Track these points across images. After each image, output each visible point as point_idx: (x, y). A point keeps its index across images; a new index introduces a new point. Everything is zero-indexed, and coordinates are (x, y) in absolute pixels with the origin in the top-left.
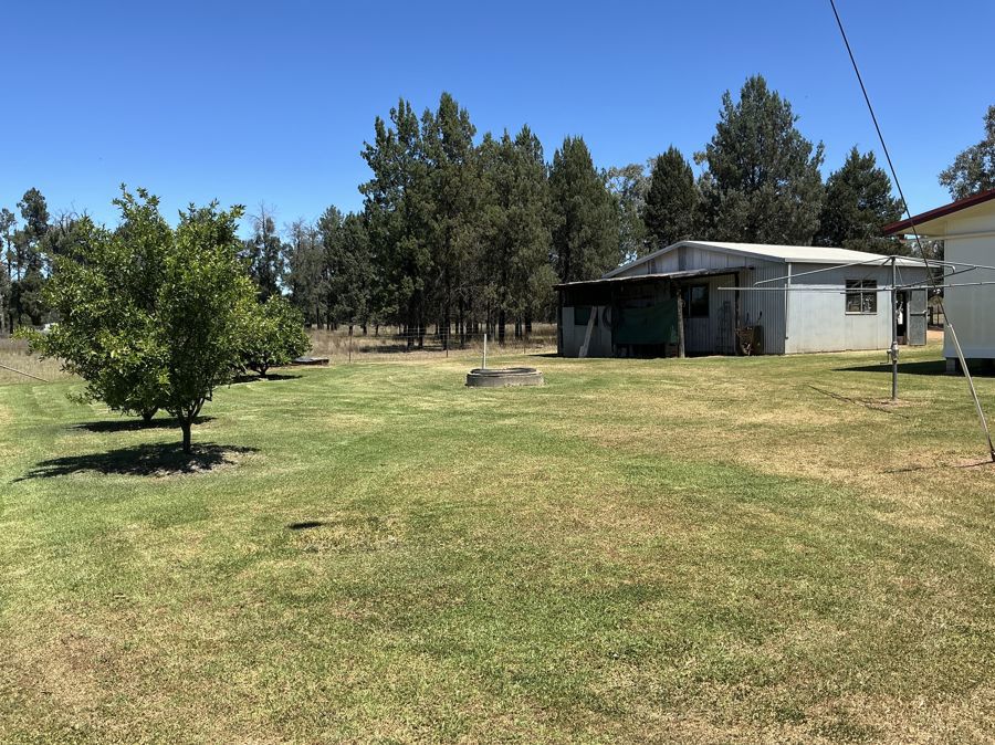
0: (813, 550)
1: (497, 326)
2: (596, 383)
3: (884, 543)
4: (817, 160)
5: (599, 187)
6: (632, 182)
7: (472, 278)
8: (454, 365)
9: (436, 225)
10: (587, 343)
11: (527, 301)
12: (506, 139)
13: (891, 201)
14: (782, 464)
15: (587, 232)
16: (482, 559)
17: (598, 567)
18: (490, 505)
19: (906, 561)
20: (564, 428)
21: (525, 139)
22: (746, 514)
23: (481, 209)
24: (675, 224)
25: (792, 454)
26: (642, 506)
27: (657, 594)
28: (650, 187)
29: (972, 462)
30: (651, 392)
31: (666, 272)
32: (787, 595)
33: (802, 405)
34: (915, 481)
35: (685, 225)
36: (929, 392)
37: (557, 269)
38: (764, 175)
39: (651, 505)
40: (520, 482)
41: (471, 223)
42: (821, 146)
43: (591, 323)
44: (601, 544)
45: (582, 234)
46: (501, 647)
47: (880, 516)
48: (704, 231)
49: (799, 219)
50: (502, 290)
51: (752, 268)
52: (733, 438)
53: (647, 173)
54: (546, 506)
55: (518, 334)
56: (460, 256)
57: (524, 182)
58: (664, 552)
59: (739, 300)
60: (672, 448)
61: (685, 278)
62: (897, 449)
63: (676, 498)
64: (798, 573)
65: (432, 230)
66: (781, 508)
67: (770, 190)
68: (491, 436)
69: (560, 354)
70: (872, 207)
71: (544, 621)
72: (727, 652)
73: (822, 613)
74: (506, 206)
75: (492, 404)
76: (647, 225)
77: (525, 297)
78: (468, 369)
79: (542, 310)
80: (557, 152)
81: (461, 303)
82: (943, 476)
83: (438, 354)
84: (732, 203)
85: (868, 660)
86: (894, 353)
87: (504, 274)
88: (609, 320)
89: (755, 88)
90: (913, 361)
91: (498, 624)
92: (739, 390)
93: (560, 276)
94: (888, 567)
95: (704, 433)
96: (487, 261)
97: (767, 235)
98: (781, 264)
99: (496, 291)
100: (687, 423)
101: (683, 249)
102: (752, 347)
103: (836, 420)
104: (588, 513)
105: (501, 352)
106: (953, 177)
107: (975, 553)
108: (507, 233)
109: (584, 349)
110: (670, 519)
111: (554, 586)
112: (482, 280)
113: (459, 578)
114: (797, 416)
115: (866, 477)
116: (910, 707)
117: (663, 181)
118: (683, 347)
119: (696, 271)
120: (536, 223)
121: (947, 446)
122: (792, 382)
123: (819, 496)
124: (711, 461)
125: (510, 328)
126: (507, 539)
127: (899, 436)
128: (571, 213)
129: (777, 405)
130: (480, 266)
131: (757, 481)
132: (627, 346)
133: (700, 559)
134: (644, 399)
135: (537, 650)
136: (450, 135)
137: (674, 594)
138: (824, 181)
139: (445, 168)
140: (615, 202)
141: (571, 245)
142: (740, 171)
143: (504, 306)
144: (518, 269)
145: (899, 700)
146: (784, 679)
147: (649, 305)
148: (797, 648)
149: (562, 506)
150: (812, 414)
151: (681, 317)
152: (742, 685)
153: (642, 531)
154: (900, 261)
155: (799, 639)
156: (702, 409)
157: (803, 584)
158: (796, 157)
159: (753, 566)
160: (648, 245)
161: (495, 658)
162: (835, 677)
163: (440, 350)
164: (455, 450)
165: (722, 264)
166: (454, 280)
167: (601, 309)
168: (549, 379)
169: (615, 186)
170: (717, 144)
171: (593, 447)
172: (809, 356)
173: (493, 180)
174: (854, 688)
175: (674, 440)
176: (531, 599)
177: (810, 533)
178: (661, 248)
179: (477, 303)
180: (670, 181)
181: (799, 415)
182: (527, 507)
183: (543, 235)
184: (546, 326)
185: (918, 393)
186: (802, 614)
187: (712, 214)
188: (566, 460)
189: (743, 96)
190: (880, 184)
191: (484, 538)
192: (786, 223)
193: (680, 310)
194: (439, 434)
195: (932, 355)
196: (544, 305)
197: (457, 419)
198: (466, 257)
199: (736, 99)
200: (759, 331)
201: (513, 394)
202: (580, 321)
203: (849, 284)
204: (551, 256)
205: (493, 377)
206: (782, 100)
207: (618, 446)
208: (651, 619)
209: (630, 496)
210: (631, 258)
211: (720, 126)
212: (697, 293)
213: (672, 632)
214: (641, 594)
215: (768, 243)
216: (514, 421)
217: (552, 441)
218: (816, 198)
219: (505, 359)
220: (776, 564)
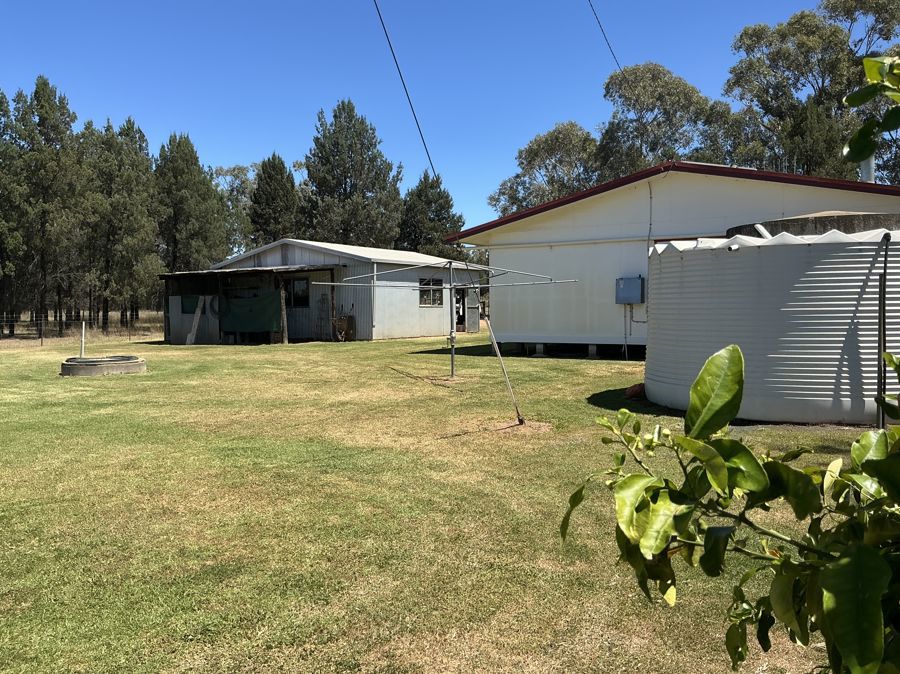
0: (380, 511)
1: (101, 314)
2: (201, 369)
3: (436, 499)
4: (397, 179)
5: (206, 183)
6: (238, 182)
7: (71, 264)
8: (49, 353)
9: (30, 209)
10: (194, 330)
11: (133, 289)
12: (108, 128)
13: (454, 216)
14: (360, 437)
15: (194, 224)
16: (57, 558)
17: (182, 552)
18: (74, 499)
19: (451, 512)
20: (163, 415)
21: (129, 131)
22: (327, 484)
23: (82, 195)
24: (279, 223)
25: (371, 427)
26: (234, 486)
27: (238, 571)
28: (255, 186)
29: (505, 425)
30: (254, 376)
31: (271, 266)
32: (354, 554)
33: (382, 384)
34: (463, 444)
35: (288, 225)
36: (479, 370)
37: (163, 258)
38: (354, 186)
39: (242, 485)
40: (109, 474)
41: (70, 209)
42: (400, 167)
43: (198, 312)
44: (188, 528)
45: (190, 227)
46: (68, 648)
47: (435, 475)
48: (304, 232)
49: (383, 226)
50: (105, 277)
51: (345, 266)
52: (323, 416)
53: (251, 176)
54: (134, 496)
55: (123, 322)
56: (58, 242)
57: (127, 171)
58: (249, 529)
59: (335, 294)
60: (268, 429)
61: (287, 272)
62: (452, 418)
63: (267, 476)
64: (366, 533)
65: (24, 213)
66: (359, 477)
67: (360, 200)
68: (82, 426)
69: (167, 341)
70: (439, 220)
71: (119, 614)
72: (297, 616)
73: (381, 567)
74: (109, 194)
75: (88, 394)
76: (253, 222)
77: (130, 285)
78: (63, 358)
79: (148, 298)
80: (163, 147)
81: (59, 290)
82: (484, 438)
83: (32, 342)
84: (328, 209)
85: (415, 604)
86: (452, 339)
87: (108, 262)
88: (217, 308)
89: (345, 110)
90: (470, 345)
91: (68, 624)
92: (332, 372)
93: (167, 266)
94: (438, 519)
95: (299, 413)
96: (88, 248)
97: (358, 238)
98: (368, 263)
99: (99, 278)
100: (284, 404)
101: (285, 247)
102: (346, 334)
103: (407, 396)
104: (178, 498)
105: (104, 340)
106: (498, 200)
107: (502, 500)
108: (110, 222)
109: (191, 337)
110: (258, 496)
111: (134, 577)
112: (83, 267)
113: (29, 582)
114: (378, 394)
115: (427, 443)
116: (445, 640)
117: (268, 184)
118: (286, 335)
119: (297, 267)
120: (141, 212)
121: (489, 414)
122: (376, 364)
123: (389, 462)
124: (302, 438)
125: (115, 315)
126: (88, 534)
127: (454, 407)
128: (178, 206)
129: (363, 385)
130: (81, 252)
131: (340, 453)
132: (234, 334)
133: (281, 531)
134: (247, 384)
135: (109, 645)
136: (47, 119)
137: (253, 568)
138: (403, 195)
139: (40, 151)
140: (221, 199)
141: (178, 236)
142: (334, 181)
143: (108, 292)
144: (123, 257)
145: (437, 636)
146: (344, 633)
147: (255, 296)
148: (358, 602)
149: (151, 494)
150: (389, 391)
151: (284, 307)
152: (307, 646)
153: (230, 510)
154: (456, 264)
155: (361, 594)
156: (299, 390)
157: (369, 543)
158: (380, 175)
159: (327, 531)
160: (255, 241)
161: (60, 662)
162: (387, 624)
163: (34, 338)
164: (40, 444)
165: (320, 261)
166: (51, 265)
167: (208, 298)
168: (151, 366)
169: (223, 184)
170: (314, 155)
171: (190, 432)
172: (392, 341)
173: (95, 167)
174: (401, 632)
175: (270, 421)
176: (108, 595)
177: (379, 495)
178: (266, 244)
179: (78, 289)
180: (274, 184)
181: (380, 392)
182: (114, 499)
183: (149, 226)
184: (154, 313)
185: (470, 371)
186: (366, 570)
187: (311, 216)
188: (162, 447)
189: (335, 116)
190: (444, 201)
191: (63, 535)
192: (372, 228)
193: (283, 301)
194: (23, 427)
195: (483, 340)
196: (150, 294)
197: (46, 410)
198: (65, 243)
199: (329, 119)
200: (351, 320)
201: (113, 382)
202: (187, 310)
203: (421, 281)
204: (158, 246)
205: (91, 365)
206: (368, 123)
207: (216, 430)
208: (229, 595)
209: (222, 478)
210: (239, 252)
211: (317, 140)
212: (299, 287)
213: (248, 605)
214: (221, 573)
215: (360, 245)
216: (110, 410)
217: (149, 429)
218: (396, 209)
219: (107, 347)
220: (349, 527)
